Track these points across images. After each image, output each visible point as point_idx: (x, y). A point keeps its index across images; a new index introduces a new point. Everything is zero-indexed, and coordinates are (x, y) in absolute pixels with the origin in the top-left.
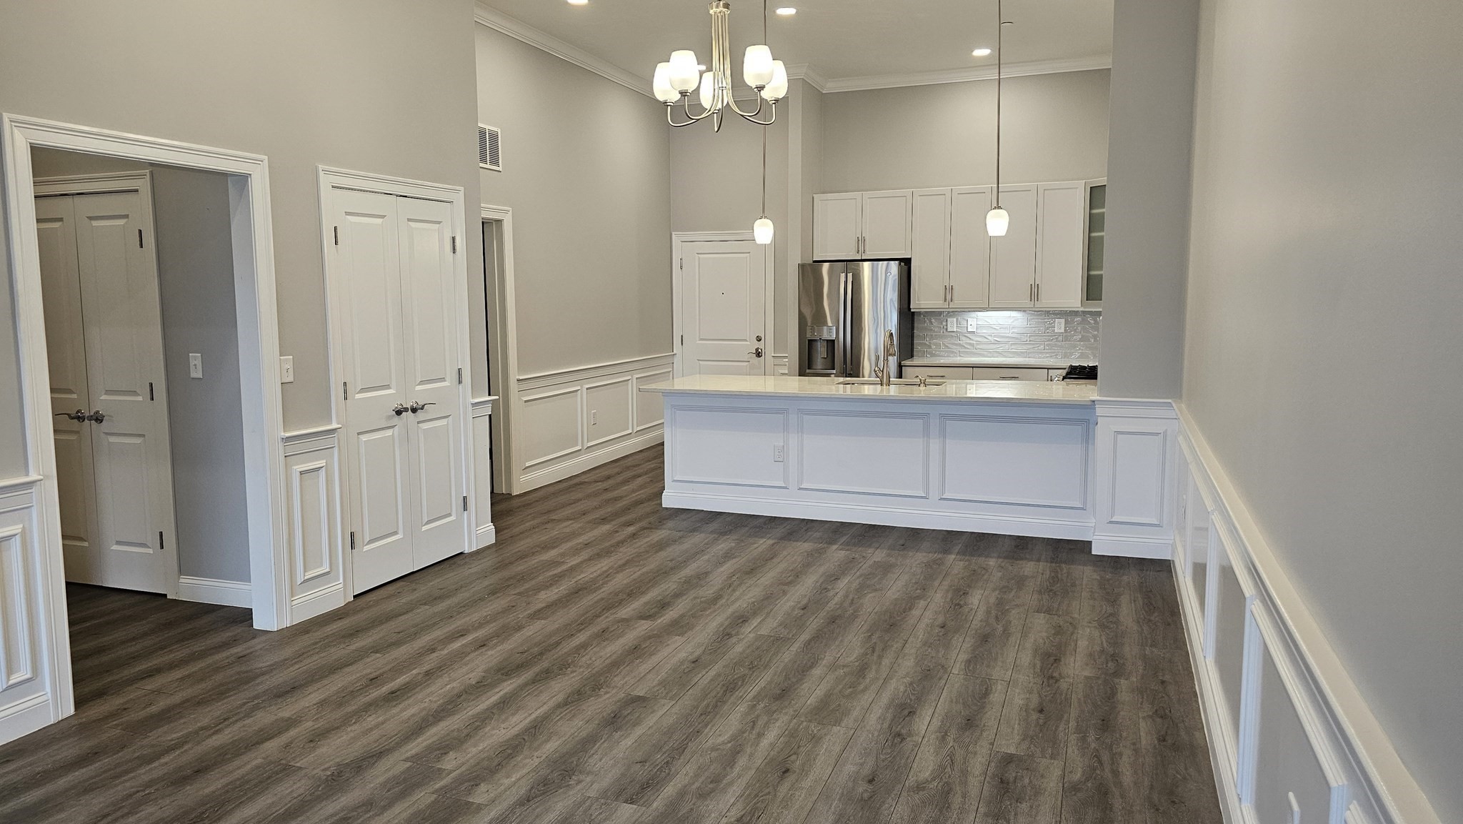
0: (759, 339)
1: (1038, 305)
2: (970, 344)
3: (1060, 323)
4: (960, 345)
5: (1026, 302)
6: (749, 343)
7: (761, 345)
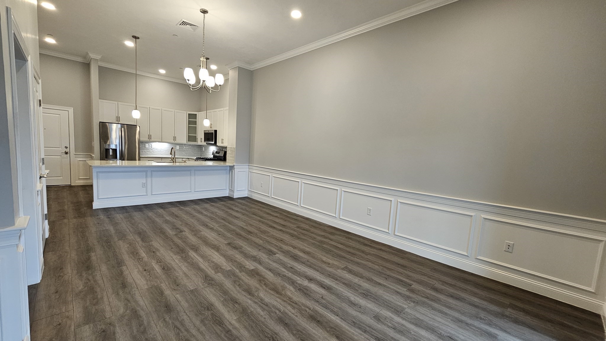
0: (67, 148)
1: (175, 142)
2: (153, 151)
3: (178, 147)
4: (150, 152)
5: (172, 141)
6: (61, 149)
7: (67, 150)
